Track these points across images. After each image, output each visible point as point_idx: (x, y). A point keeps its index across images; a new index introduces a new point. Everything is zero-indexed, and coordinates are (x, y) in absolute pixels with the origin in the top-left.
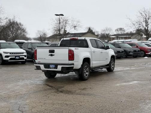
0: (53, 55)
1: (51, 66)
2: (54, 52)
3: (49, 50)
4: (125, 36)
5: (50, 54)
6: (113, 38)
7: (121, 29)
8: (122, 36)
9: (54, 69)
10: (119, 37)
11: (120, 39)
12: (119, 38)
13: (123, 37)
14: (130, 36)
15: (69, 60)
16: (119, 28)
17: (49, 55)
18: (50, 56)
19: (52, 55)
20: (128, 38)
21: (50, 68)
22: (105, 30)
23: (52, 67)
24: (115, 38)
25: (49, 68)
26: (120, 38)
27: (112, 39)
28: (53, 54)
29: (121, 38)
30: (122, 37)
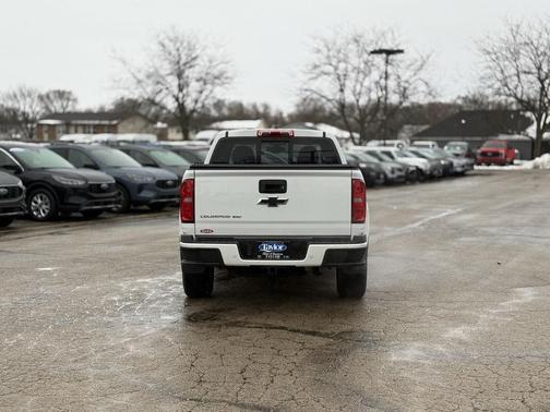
0: (283, 202)
1: (266, 248)
2: (284, 191)
3: (261, 182)
4: (97, 122)
5: (266, 196)
6: (49, 125)
7: (61, 95)
8: (86, 122)
9: (282, 258)
10: (74, 122)
11: (76, 132)
12: (72, 129)
13: (89, 125)
14: (114, 122)
15: (353, 222)
16: (55, 92)
17: (263, 202)
18: (265, 206)
19: (273, 203)
20: (106, 130)
21: (264, 258)
22: (15, 96)
23: (274, 251)
24: (57, 129)
25: (257, 259)
26: (77, 126)
27: (45, 129)
28: (280, 197)
29: (80, 129)
30: (84, 126)
